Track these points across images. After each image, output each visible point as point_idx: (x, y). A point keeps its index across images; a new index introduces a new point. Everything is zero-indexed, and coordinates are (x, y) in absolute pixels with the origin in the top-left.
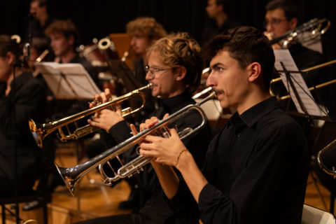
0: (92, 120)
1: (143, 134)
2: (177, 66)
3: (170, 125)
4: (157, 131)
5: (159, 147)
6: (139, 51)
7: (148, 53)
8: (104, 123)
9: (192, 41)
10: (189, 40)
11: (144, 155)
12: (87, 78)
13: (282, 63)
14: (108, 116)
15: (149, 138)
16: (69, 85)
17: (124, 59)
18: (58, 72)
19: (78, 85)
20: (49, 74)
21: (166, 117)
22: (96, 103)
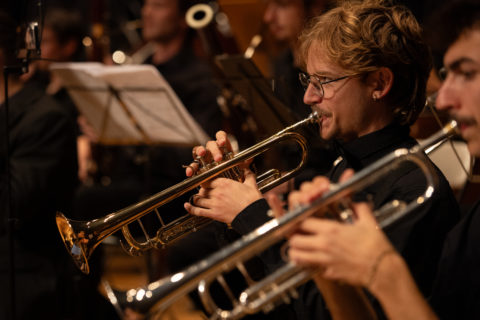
0: (194, 204)
1: (297, 216)
2: (372, 68)
3: (358, 196)
4: (328, 210)
5: (332, 244)
6: (283, 34)
7: (304, 45)
8: (219, 208)
9: (399, 10)
10: (393, 9)
11: (299, 261)
12: (169, 96)
14: (227, 191)
15: (311, 224)
16: (129, 114)
17: (249, 53)
18: (103, 85)
19: (147, 112)
20: (82, 89)
21: (348, 177)
22: (200, 166)
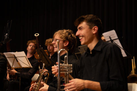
13: (110, 37)
